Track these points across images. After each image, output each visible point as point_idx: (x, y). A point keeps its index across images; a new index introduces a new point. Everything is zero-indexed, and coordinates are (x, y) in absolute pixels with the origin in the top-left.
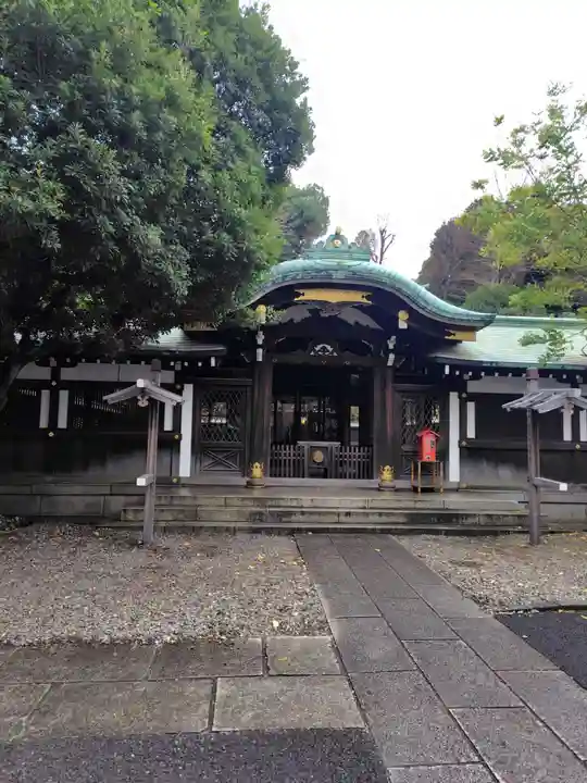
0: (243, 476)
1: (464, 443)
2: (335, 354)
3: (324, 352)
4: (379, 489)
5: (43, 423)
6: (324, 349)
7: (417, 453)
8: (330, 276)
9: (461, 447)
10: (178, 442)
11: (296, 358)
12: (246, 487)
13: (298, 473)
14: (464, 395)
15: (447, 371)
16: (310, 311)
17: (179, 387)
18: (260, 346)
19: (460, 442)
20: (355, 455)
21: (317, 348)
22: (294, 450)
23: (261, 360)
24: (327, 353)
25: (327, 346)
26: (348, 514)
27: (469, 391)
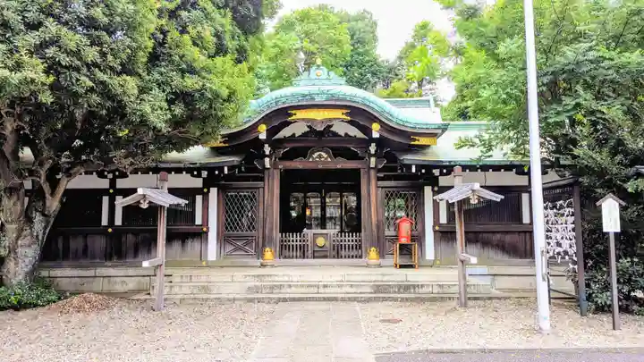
0: (258, 258)
1: (437, 228)
2: (329, 160)
3: (320, 158)
4: (368, 266)
5: (105, 222)
6: (320, 156)
7: (397, 237)
8: (313, 99)
9: (435, 232)
10: (207, 233)
11: (297, 164)
12: (260, 267)
13: (303, 255)
14: (436, 189)
15: (414, 170)
17: (206, 190)
18: (267, 156)
19: (434, 227)
20: (349, 239)
21: (315, 156)
22: (300, 237)
23: (269, 167)
24: (323, 159)
25: (322, 154)
26: (325, 286)
27: (441, 185)
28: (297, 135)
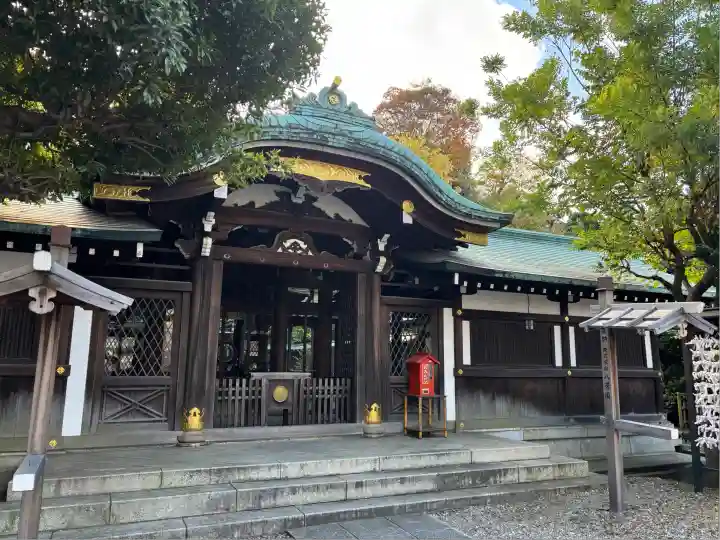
0: (173, 429)
1: (461, 372)
2: (310, 253)
3: (295, 249)
4: (366, 436)
6: (295, 246)
8: (324, 142)
9: (457, 376)
10: (64, 378)
11: (257, 255)
12: (178, 446)
13: (252, 420)
14: (460, 312)
16: (278, 194)
18: (207, 234)
19: (456, 370)
20: (330, 389)
21: (288, 244)
22: (247, 385)
23: (208, 254)
24: (299, 252)
25: (299, 242)
26: (359, 485)
27: (464, 307)
28: (257, 206)
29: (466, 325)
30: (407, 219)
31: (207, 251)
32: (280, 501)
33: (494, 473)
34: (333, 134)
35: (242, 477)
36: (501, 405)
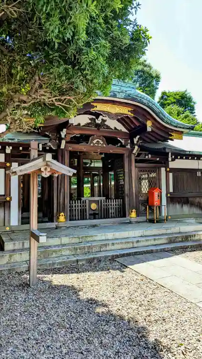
1: (169, 195)
2: (104, 146)
3: (98, 144)
6: (98, 141)
9: (167, 197)
10: (9, 202)
12: (56, 229)
13: (83, 218)
14: (168, 169)
16: (90, 119)
17: (8, 164)
18: (63, 139)
19: (167, 194)
20: (114, 204)
21: (95, 142)
22: (80, 203)
23: (63, 148)
24: (100, 145)
25: (100, 141)
26: (138, 242)
27: (170, 167)
28: (81, 125)
29: (171, 175)
30: (149, 129)
31: (63, 146)
32: (108, 248)
33: (190, 236)
34: (119, 92)
35: (91, 240)
36: (186, 209)
